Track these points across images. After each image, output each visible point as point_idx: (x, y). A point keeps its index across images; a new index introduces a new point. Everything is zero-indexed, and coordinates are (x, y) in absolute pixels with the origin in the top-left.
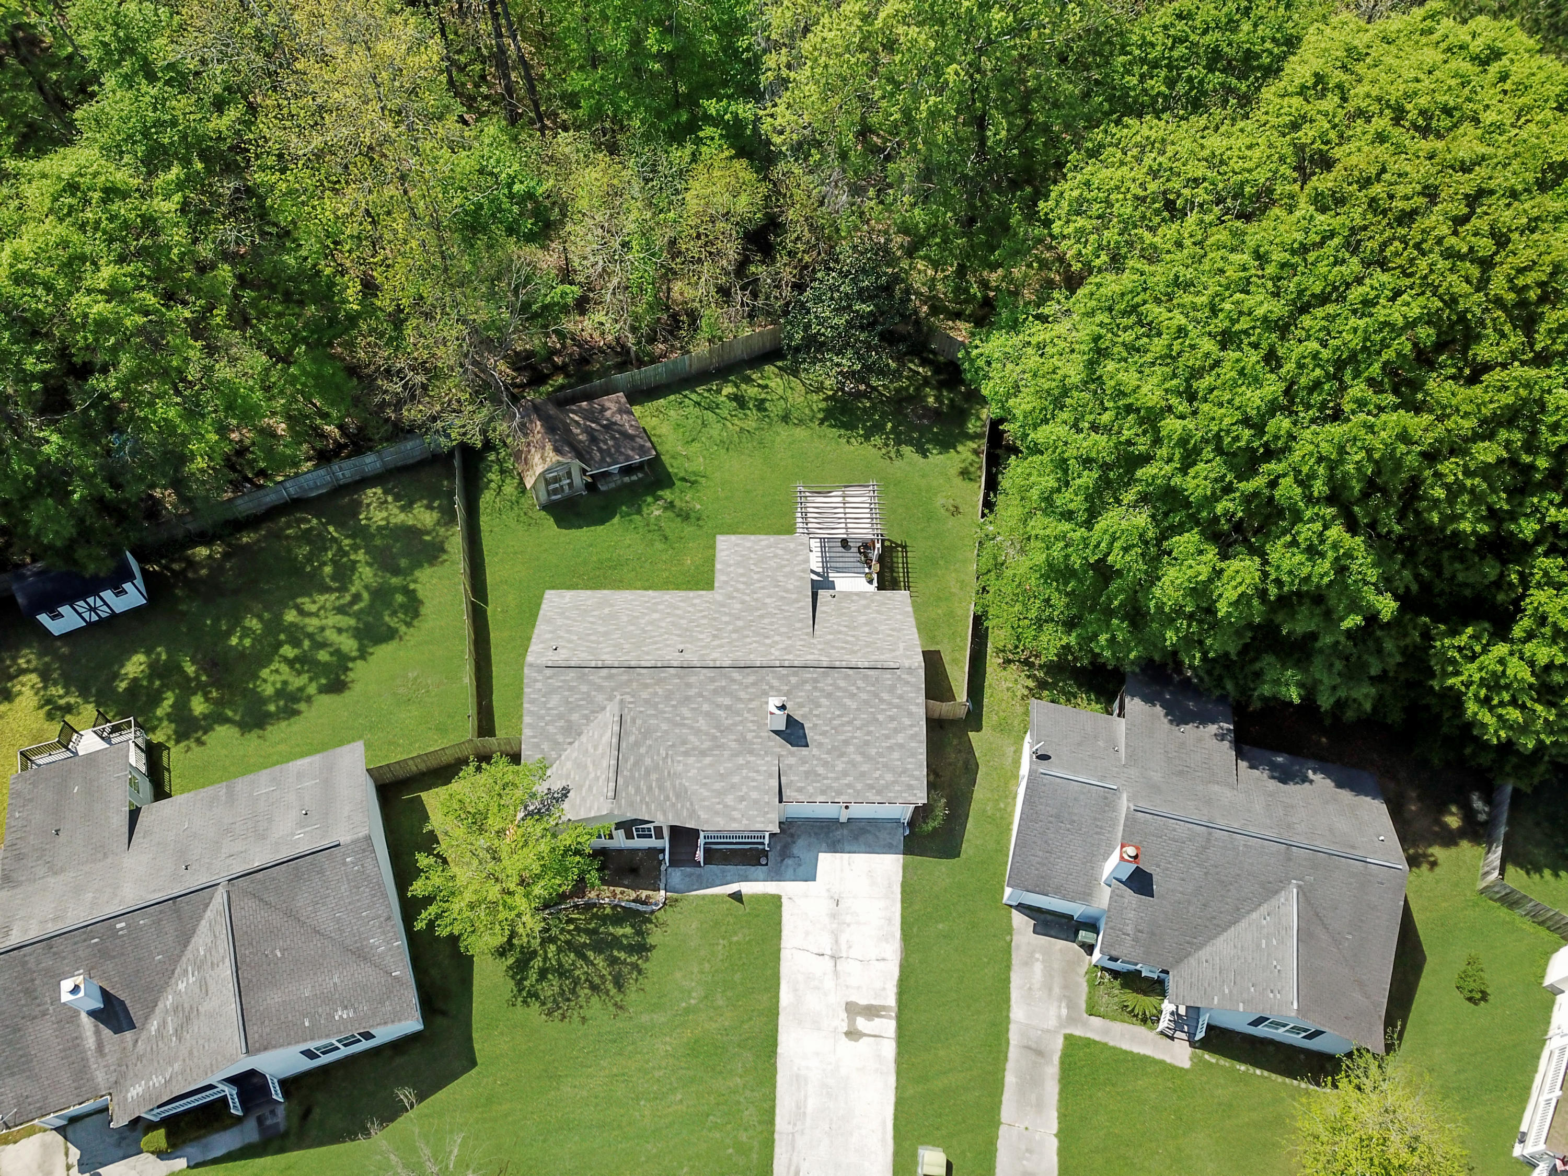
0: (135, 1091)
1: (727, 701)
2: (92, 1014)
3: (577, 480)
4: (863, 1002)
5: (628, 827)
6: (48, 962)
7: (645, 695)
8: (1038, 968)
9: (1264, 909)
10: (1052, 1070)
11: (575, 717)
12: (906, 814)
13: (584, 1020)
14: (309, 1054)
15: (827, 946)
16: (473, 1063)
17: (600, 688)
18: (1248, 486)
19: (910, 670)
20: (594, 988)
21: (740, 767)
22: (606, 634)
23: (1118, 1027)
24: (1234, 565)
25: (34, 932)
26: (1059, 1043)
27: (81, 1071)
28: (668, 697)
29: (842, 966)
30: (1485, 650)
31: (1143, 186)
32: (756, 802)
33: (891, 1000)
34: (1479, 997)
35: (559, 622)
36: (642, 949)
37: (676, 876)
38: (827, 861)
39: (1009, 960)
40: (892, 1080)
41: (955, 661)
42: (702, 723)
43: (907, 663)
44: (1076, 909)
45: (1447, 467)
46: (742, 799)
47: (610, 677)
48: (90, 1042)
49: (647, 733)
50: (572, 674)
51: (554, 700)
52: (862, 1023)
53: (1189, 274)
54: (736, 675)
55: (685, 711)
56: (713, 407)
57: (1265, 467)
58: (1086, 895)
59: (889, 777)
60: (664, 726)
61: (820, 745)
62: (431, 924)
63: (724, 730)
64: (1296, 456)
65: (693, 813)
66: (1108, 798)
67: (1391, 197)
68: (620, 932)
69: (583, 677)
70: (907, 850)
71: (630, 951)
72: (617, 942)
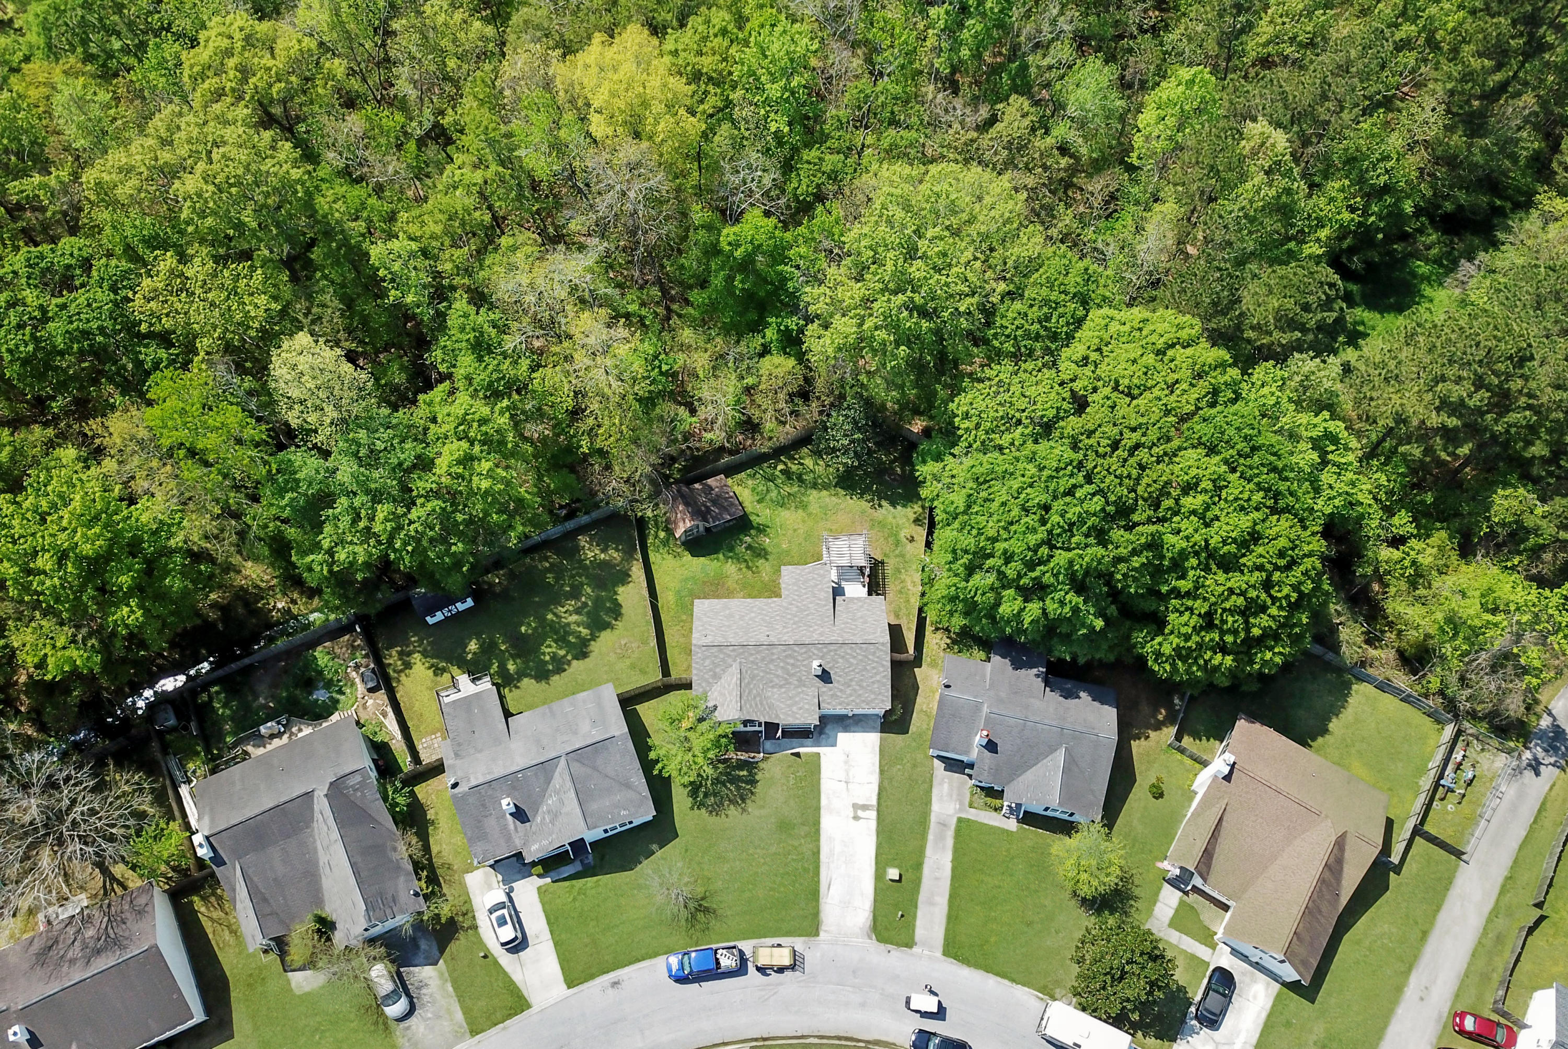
0: (534, 847)
1: (792, 661)
2: (511, 814)
3: (701, 529)
4: (861, 803)
5: (745, 723)
6: (490, 792)
7: (751, 659)
8: (946, 786)
9: (1049, 757)
10: (950, 833)
11: (718, 670)
12: (882, 712)
13: (727, 816)
14: (606, 831)
15: (843, 777)
16: (676, 836)
17: (729, 656)
18: (1033, 575)
19: (883, 644)
20: (730, 799)
21: (799, 693)
22: (729, 626)
23: (983, 813)
24: (1030, 606)
25: (481, 780)
26: (955, 820)
27: (509, 839)
28: (763, 659)
29: (850, 786)
30: (1152, 639)
31: (997, 411)
32: (807, 709)
33: (874, 802)
34: (1159, 795)
35: (705, 619)
36: (753, 782)
37: (768, 745)
38: (842, 737)
39: (931, 781)
40: (874, 838)
41: (909, 629)
42: (780, 672)
43: (881, 640)
44: (965, 759)
45: (1122, 567)
46: (800, 708)
47: (734, 650)
48: (512, 827)
49: (753, 677)
50: (715, 649)
51: (707, 662)
52: (860, 813)
53: (1011, 469)
54: (796, 648)
55: (772, 667)
56: (772, 479)
57: (1038, 568)
58: (967, 753)
59: (873, 696)
60: (762, 674)
61: (838, 682)
62: (660, 771)
63: (791, 675)
64: (1052, 565)
65: (777, 716)
66: (977, 707)
67: (1099, 444)
68: (742, 773)
69: (720, 651)
70: (883, 731)
71: (747, 783)
72: (740, 778)
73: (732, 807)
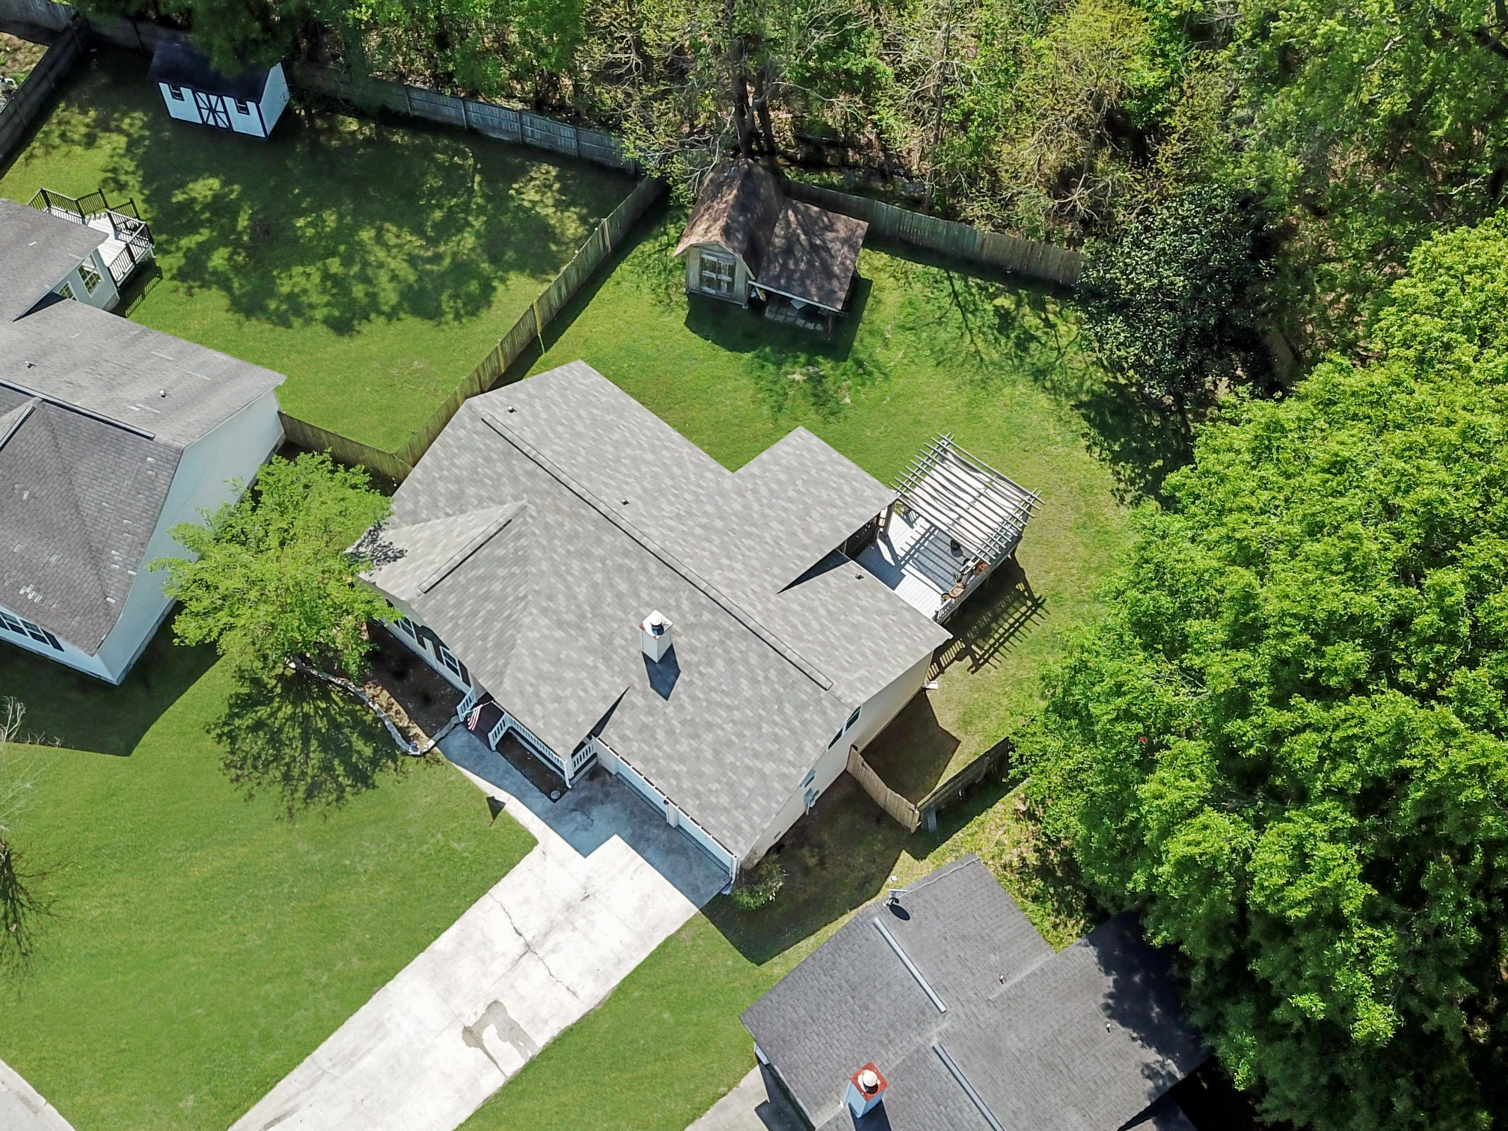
1: (624, 587)
4: (513, 1015)
5: (436, 642)
7: (550, 519)
11: (471, 491)
13: (250, 797)
15: (532, 929)
16: (128, 752)
17: (515, 479)
19: (837, 702)
20: (287, 776)
21: (582, 666)
22: (577, 435)
28: (572, 537)
29: (528, 962)
32: (568, 713)
33: (541, 1040)
36: (364, 781)
37: (458, 738)
38: (615, 849)
42: (582, 591)
43: (840, 690)
46: (558, 699)
47: (531, 475)
49: (521, 559)
50: (500, 444)
51: (465, 459)
52: (491, 1035)
54: (653, 566)
55: (576, 565)
59: (724, 800)
60: (545, 566)
61: (681, 708)
63: (598, 615)
65: (498, 674)
68: (359, 744)
69: (506, 455)
70: (705, 909)
71: (353, 771)
72: (345, 753)
73: (278, 788)
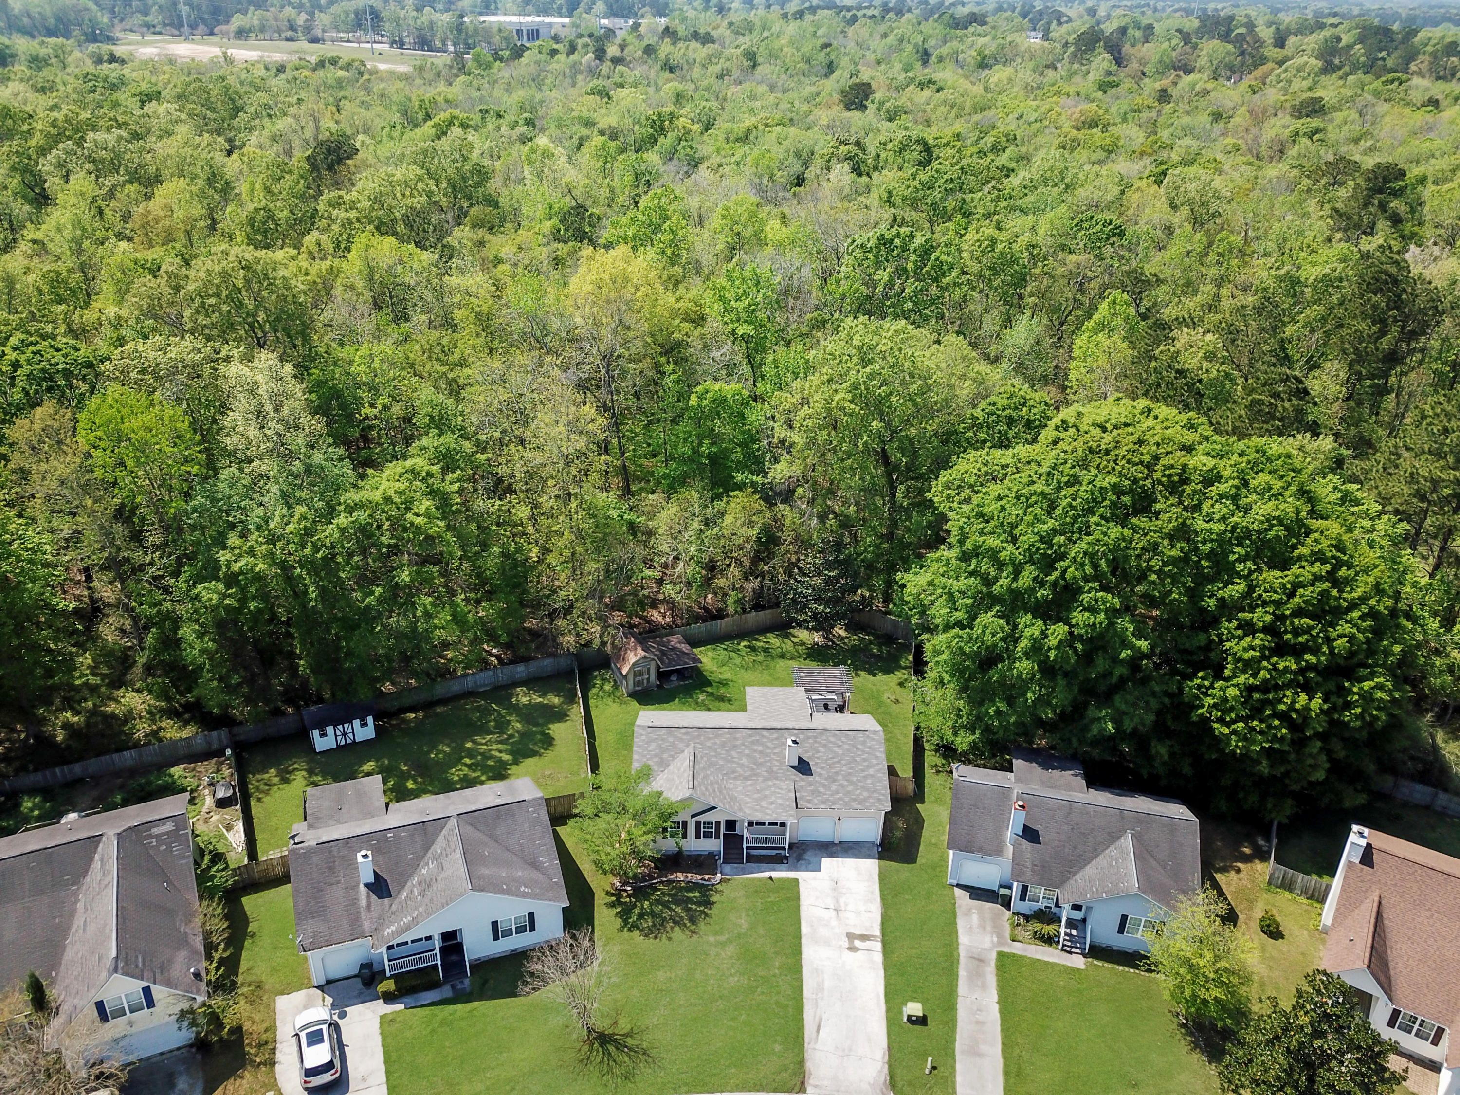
0: (389, 930)
1: (760, 748)
2: (366, 885)
3: (653, 677)
4: (858, 932)
5: (699, 820)
6: (344, 852)
7: (709, 744)
8: (975, 918)
9: (1112, 847)
10: (990, 970)
11: (665, 756)
13: (669, 939)
14: (495, 930)
15: (831, 904)
17: (681, 740)
18: (1051, 578)
20: (675, 922)
21: (770, 786)
22: (682, 720)
23: (1030, 947)
26: (994, 955)
27: (355, 920)
28: (723, 745)
29: (842, 914)
32: (780, 804)
33: (877, 933)
34: (1277, 936)
36: (708, 904)
37: (727, 868)
38: (827, 863)
39: (954, 913)
42: (744, 761)
43: (872, 729)
46: (771, 803)
47: (686, 734)
48: (363, 902)
49: (711, 764)
50: (664, 731)
51: (653, 746)
52: (857, 943)
54: (765, 733)
55: (734, 754)
56: (735, 651)
58: (999, 852)
59: (865, 794)
60: (721, 763)
61: (820, 775)
63: (759, 765)
65: (741, 810)
66: (1005, 794)
68: (692, 895)
69: (670, 733)
70: (881, 857)
71: (699, 904)
72: (690, 900)
73: (677, 929)
